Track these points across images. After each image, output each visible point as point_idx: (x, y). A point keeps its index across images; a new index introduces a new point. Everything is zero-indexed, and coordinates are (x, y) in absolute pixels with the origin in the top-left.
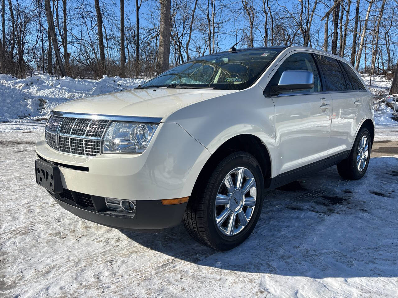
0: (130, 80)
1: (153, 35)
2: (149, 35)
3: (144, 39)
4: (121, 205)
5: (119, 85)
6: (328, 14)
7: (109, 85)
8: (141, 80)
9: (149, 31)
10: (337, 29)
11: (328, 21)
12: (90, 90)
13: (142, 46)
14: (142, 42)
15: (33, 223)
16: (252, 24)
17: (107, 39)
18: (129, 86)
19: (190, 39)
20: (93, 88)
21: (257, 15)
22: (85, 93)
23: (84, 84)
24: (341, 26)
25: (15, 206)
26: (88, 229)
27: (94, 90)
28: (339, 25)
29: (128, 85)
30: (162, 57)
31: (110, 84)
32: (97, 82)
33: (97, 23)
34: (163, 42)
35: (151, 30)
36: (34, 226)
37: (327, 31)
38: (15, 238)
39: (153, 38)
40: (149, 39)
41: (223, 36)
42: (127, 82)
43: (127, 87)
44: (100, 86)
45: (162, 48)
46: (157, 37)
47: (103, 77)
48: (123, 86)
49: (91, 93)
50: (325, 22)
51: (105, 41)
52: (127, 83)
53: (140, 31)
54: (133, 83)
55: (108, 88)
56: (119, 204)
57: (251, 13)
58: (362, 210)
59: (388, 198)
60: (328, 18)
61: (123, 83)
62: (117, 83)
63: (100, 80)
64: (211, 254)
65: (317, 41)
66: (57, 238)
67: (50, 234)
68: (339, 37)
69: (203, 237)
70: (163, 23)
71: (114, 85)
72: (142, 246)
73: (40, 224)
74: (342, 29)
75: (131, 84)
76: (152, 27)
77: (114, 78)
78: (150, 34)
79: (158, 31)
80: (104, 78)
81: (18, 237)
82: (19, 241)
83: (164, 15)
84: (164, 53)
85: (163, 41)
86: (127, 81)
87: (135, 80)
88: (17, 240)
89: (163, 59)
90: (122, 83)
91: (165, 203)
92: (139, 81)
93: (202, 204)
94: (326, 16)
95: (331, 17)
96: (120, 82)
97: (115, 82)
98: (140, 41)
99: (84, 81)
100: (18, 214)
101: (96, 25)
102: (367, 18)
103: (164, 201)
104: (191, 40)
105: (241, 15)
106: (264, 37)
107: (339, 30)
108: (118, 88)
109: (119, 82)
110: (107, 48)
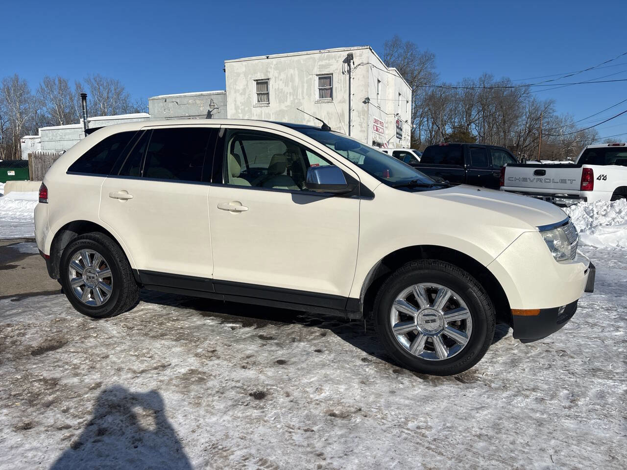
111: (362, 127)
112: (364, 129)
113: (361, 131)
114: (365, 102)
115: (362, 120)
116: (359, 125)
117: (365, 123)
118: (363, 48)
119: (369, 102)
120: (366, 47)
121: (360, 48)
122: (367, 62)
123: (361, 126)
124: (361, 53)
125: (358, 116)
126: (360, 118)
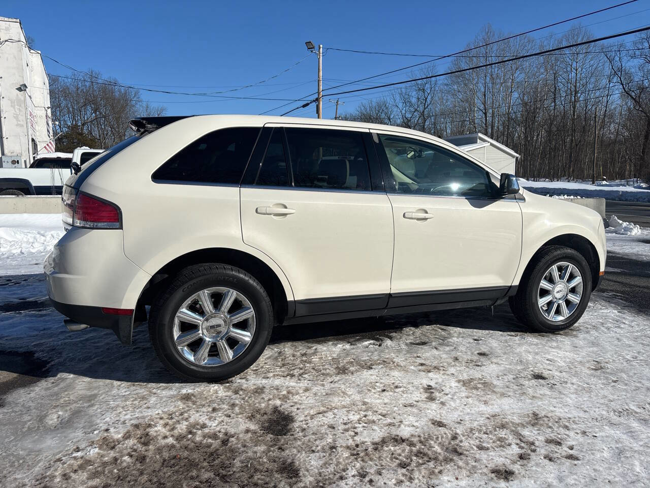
111: (18, 120)
112: (22, 123)
113: (17, 125)
114: (20, 89)
115: (17, 111)
116: (14, 117)
117: (22, 116)
118: (10, 20)
119: (25, 90)
120: (14, 20)
121: (6, 19)
122: (17, 40)
123: (16, 117)
124: (7, 26)
125: (12, 106)
126: (14, 108)
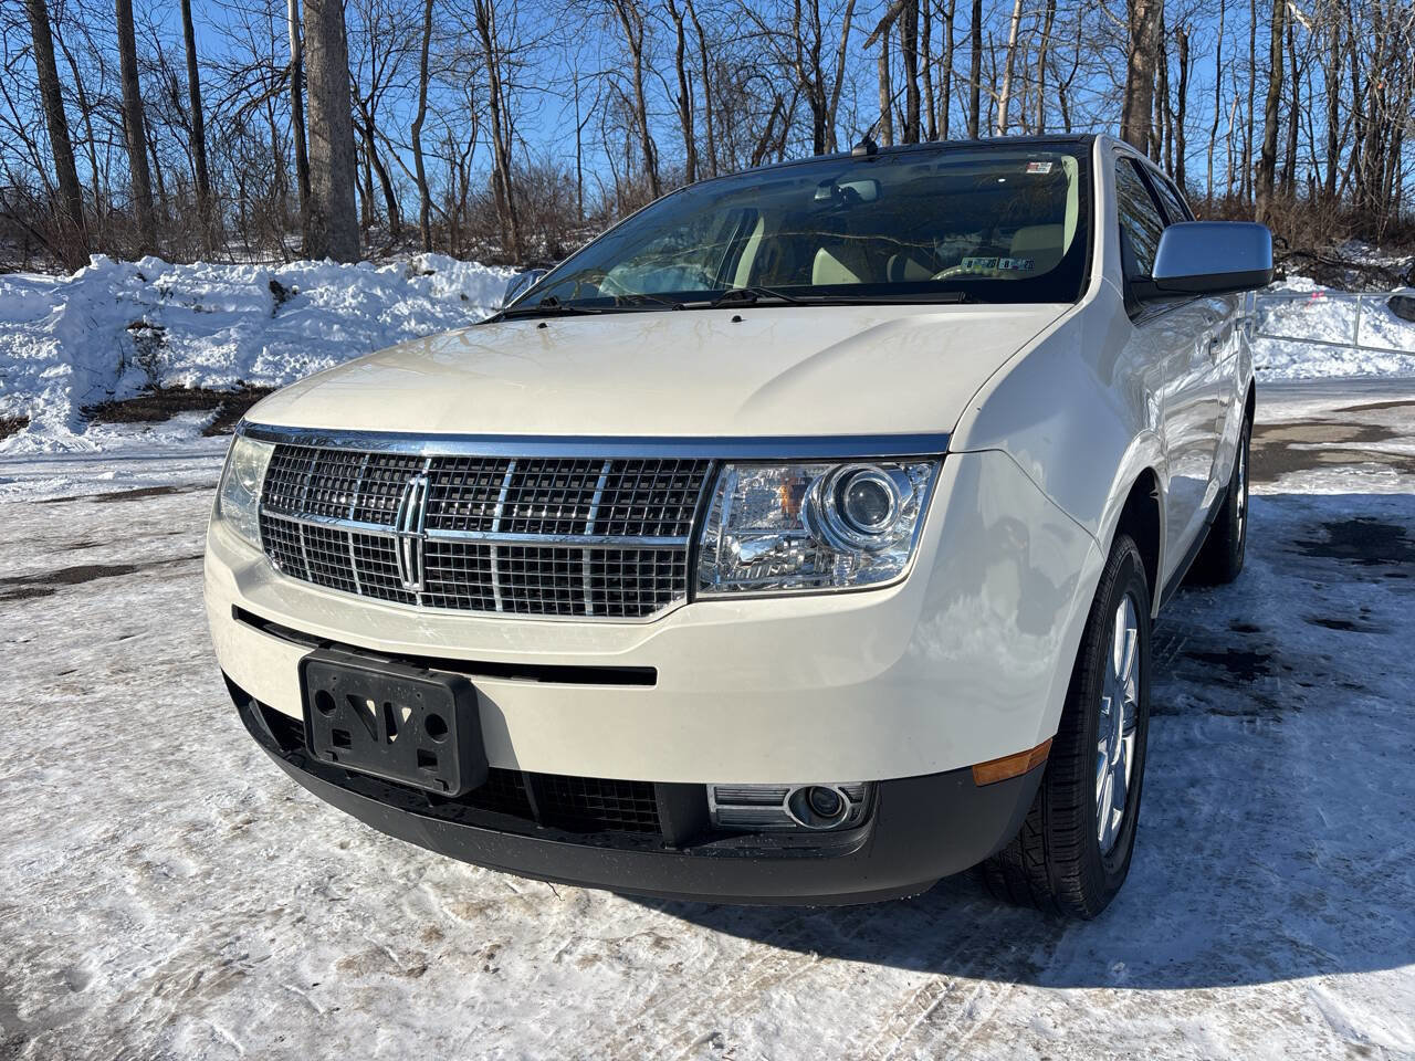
0: (210, 269)
1: (257, 91)
2: (241, 90)
3: (219, 106)
4: (785, 808)
5: (164, 293)
6: (884, 26)
7: (121, 294)
8: (256, 268)
9: (238, 76)
10: (914, 77)
11: (886, 47)
12: (40, 316)
13: (213, 133)
14: (215, 117)
15: (224, 929)
16: (638, 53)
17: (87, 110)
18: (207, 295)
19: (423, 108)
20: (56, 309)
21: (651, 21)
22: (22, 331)
23: (13, 293)
24: (928, 66)
25: (61, 861)
26: (489, 912)
27: (62, 315)
28: (921, 63)
29: (204, 292)
30: (326, 176)
31: (123, 287)
32: (64, 285)
33: (30, 41)
34: (322, 119)
35: (248, 69)
36: (238, 938)
37: (886, 81)
38: (199, 1013)
39: (255, 104)
40: (239, 105)
41: (530, 99)
42: (199, 279)
43: (202, 297)
44: (80, 297)
45: (322, 143)
46: (272, 99)
47: (90, 263)
48: (182, 296)
49: (49, 328)
50: (877, 50)
51: (72, 112)
52: (197, 282)
53: (205, 74)
54: (226, 282)
55: (120, 306)
56: (781, 804)
57: (629, 14)
58: (1346, 685)
59: (1377, 635)
60: (886, 39)
61: (182, 284)
62: (157, 283)
63: (80, 273)
64: (1058, 936)
65: (853, 114)
66: (386, 976)
67: (349, 964)
68: (924, 106)
69: (1065, 880)
70: (316, 45)
71: (144, 292)
72: (775, 951)
73: (261, 927)
74: (929, 76)
75: (214, 288)
76: (247, 58)
77: (138, 264)
78: (246, 89)
79: (272, 77)
80: (94, 265)
81: (209, 1005)
82: (232, 1024)
83: (318, 12)
84: (335, 164)
85: (325, 114)
86: (197, 275)
87: (232, 271)
88: (216, 1021)
89: (329, 185)
90: (176, 282)
91: (987, 776)
92: (245, 272)
93: (1075, 756)
94: (877, 31)
95: (897, 36)
96: (168, 278)
97: (145, 280)
98: (207, 116)
99: (8, 280)
100: (110, 898)
101: (26, 50)
102: (1012, 41)
103: (979, 770)
104: (428, 112)
105: (593, 20)
106: (679, 100)
107: (920, 82)
108: (162, 302)
109: (163, 281)
110: (88, 146)
